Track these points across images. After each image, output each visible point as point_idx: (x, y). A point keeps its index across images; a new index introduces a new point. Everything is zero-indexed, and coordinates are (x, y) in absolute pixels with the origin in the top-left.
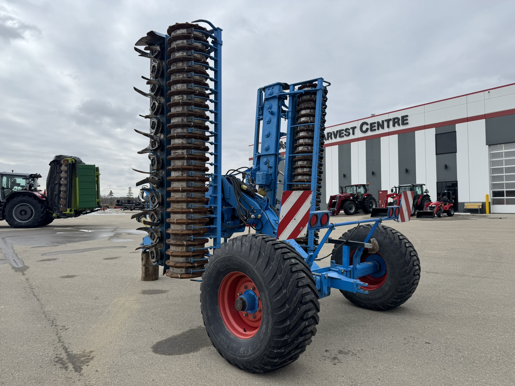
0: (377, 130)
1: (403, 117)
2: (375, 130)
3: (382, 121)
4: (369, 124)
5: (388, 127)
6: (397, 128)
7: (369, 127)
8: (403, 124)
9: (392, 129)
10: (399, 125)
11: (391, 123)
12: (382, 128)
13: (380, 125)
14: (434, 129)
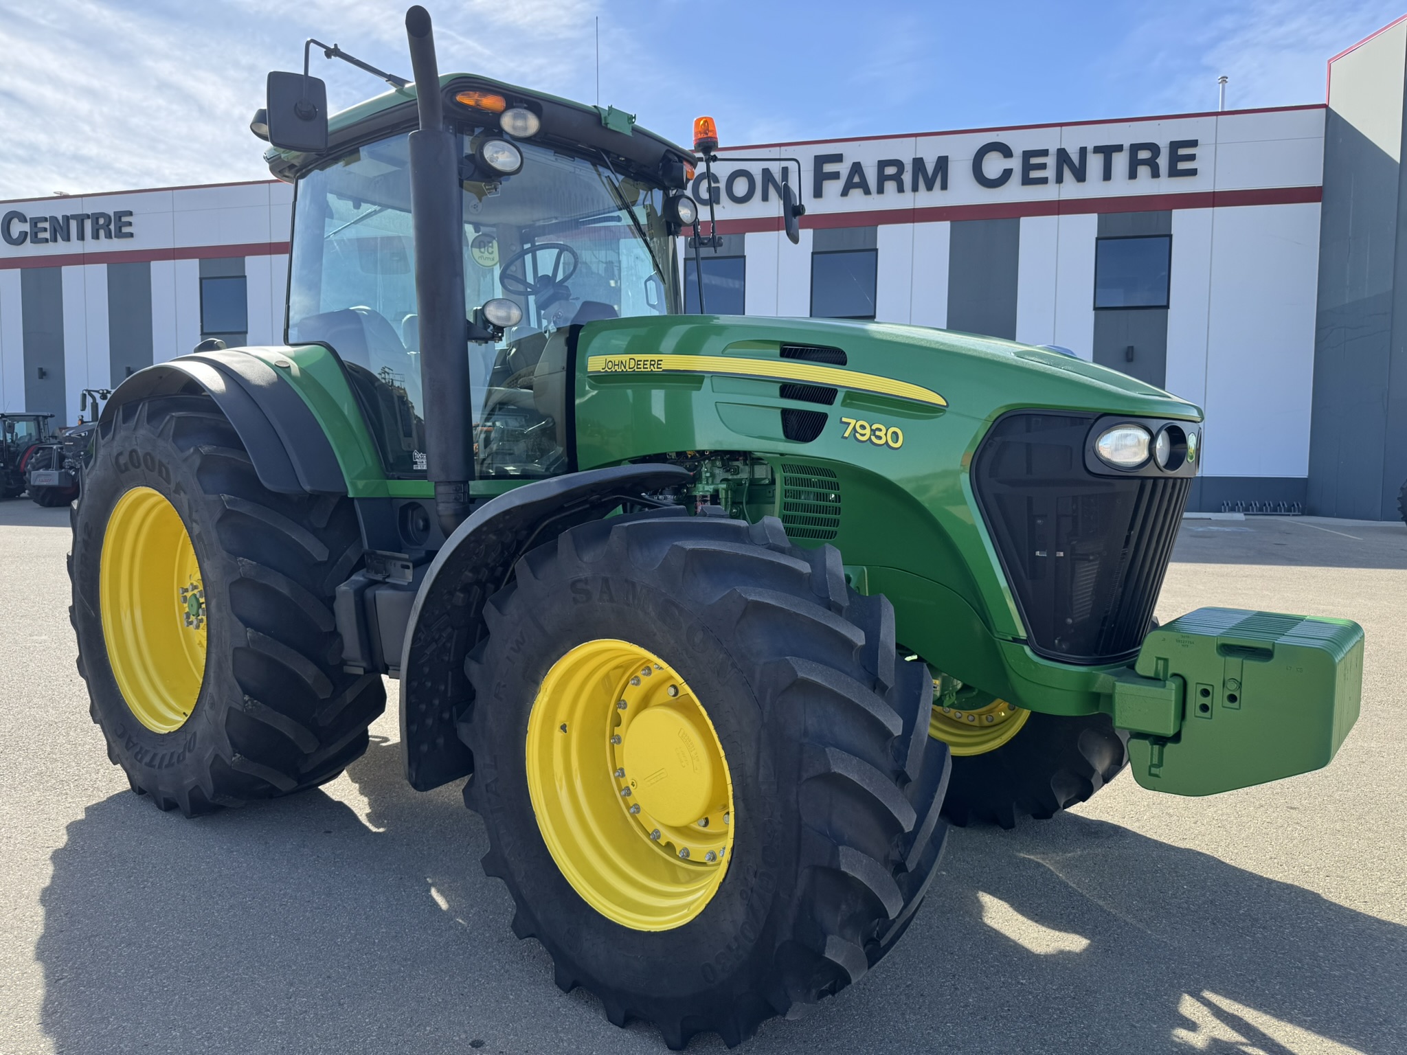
0: (51, 244)
1: (119, 215)
2: (46, 241)
3: (63, 216)
4: (28, 220)
5: (81, 237)
6: (106, 245)
7: (26, 227)
8: (120, 235)
9: (91, 246)
10: (109, 236)
11: (88, 224)
12: (63, 240)
13: (60, 229)
14: (195, 263)
